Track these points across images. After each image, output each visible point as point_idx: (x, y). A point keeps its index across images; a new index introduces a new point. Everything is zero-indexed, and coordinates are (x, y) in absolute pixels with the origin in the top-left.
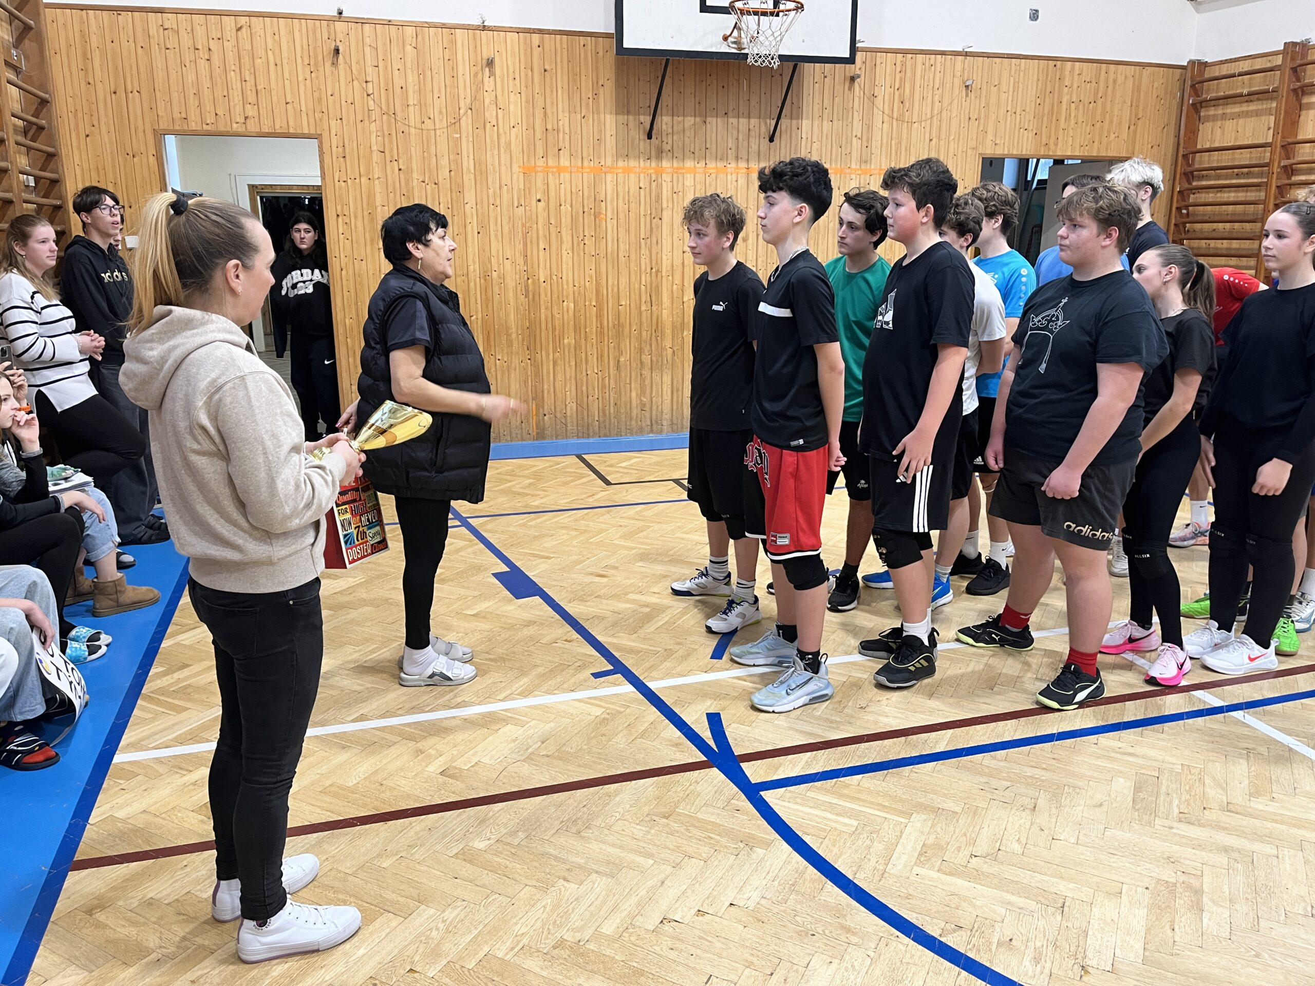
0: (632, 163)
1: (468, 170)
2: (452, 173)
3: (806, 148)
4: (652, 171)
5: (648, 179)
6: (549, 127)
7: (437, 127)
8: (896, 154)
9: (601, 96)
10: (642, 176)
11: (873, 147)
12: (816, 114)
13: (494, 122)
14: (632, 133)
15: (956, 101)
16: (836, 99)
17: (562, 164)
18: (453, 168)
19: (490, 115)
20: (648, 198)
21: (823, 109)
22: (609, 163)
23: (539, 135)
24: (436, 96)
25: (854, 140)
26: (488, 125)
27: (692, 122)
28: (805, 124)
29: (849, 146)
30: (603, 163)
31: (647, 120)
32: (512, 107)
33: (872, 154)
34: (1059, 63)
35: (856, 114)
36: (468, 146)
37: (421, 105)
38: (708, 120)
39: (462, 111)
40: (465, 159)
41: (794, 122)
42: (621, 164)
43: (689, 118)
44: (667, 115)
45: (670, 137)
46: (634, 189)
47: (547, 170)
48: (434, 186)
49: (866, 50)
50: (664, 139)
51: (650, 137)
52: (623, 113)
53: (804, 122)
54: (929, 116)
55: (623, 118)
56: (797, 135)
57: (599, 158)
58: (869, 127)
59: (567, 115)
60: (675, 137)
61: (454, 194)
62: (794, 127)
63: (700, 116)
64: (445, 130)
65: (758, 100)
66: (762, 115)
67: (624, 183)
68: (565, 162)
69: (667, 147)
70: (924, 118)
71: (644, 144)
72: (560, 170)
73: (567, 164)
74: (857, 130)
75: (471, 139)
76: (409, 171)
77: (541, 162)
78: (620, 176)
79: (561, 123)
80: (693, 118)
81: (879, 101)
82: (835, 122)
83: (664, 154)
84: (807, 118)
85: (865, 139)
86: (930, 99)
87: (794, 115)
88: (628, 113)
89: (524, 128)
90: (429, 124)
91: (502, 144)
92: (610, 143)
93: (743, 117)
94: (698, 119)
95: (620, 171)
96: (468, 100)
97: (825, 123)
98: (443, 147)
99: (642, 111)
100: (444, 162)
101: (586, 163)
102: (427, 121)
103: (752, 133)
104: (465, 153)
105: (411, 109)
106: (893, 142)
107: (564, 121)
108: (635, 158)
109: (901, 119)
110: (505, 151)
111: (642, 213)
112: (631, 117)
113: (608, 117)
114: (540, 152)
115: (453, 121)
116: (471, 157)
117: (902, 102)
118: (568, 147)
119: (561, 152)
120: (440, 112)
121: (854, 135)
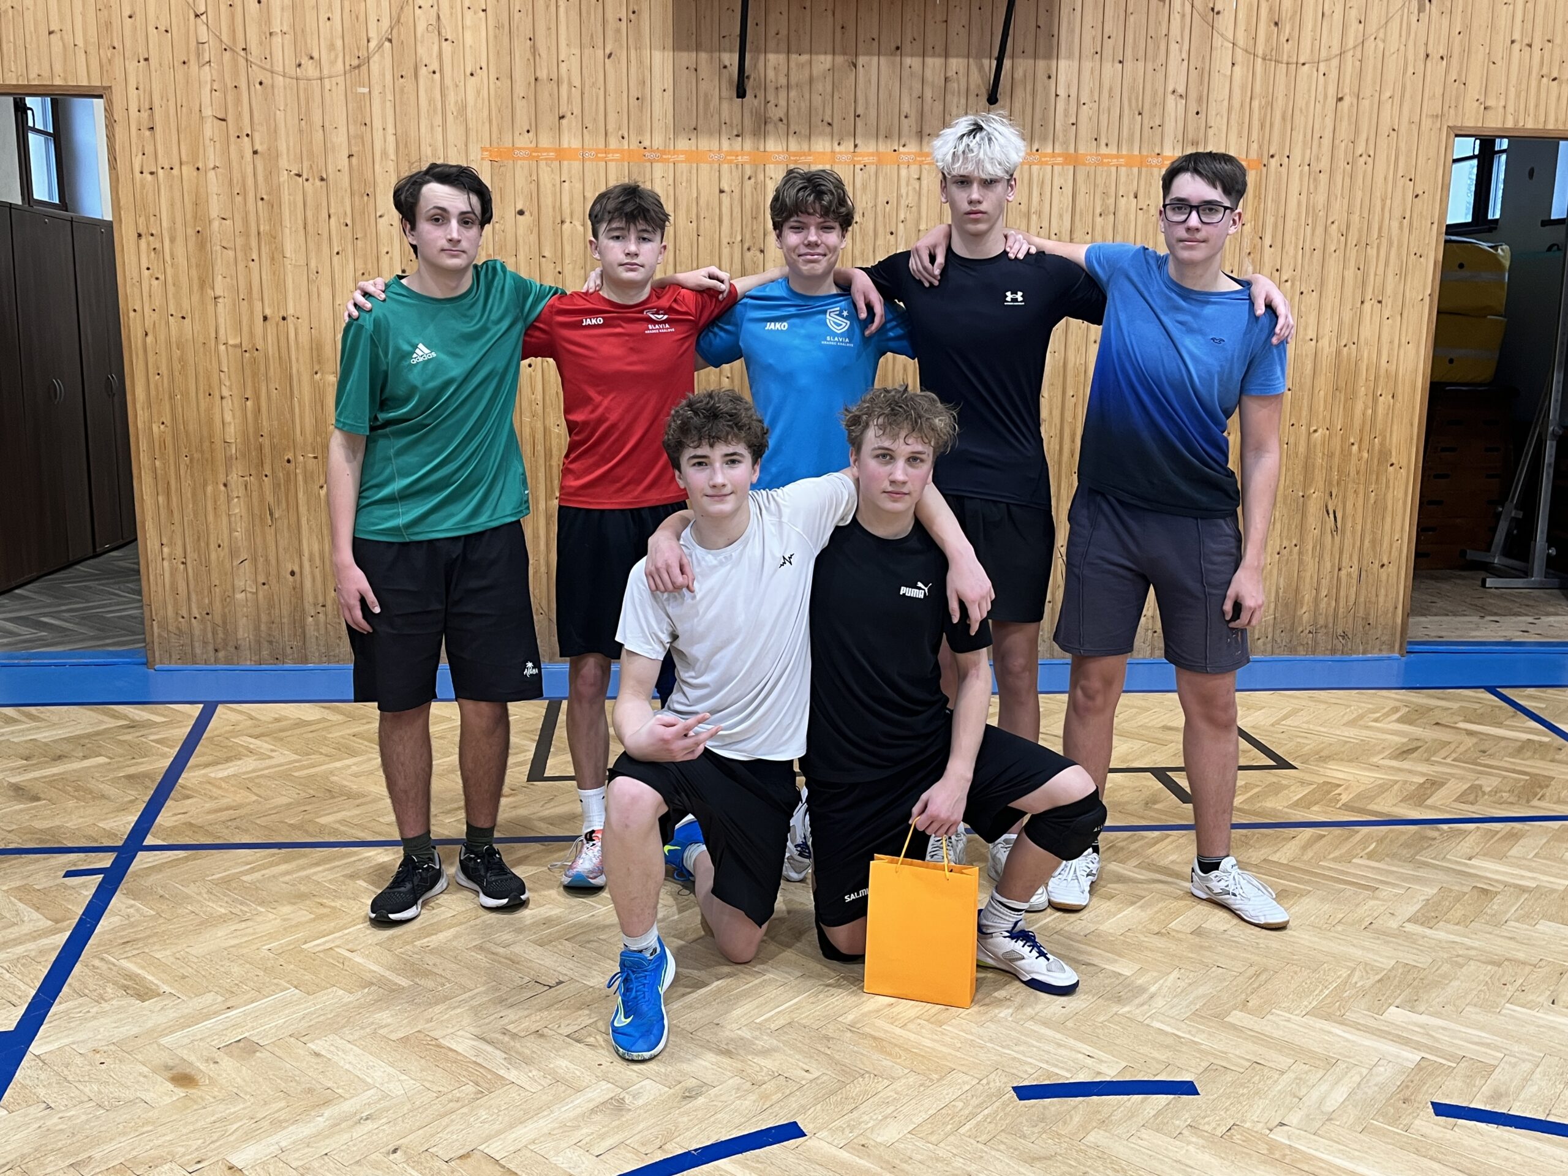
0: (706, 144)
1: (384, 153)
2: (354, 160)
3: (1066, 116)
4: (746, 158)
5: (736, 174)
6: (543, 74)
7: (326, 72)
8: (1262, 126)
9: (646, 15)
10: (725, 167)
11: (1212, 112)
12: (1088, 47)
13: (435, 66)
14: (703, 86)
15: (1397, 19)
16: (1132, 19)
17: (565, 145)
18: (354, 150)
19: (427, 51)
20: (737, 210)
21: (1105, 37)
22: (658, 142)
23: (520, 89)
24: (323, 17)
25: (1171, 100)
26: (423, 71)
27: (828, 65)
28: (1065, 68)
29: (1158, 111)
30: (647, 143)
31: (731, 59)
32: (468, 35)
33: (1208, 127)
35: (1174, 47)
36: (383, 109)
37: (298, 33)
38: (862, 60)
39: (373, 44)
40: (378, 135)
41: (1041, 64)
42: (683, 144)
43: (822, 58)
44: (777, 52)
45: (783, 94)
46: (708, 192)
47: (535, 155)
48: (318, 183)
50: (771, 97)
51: (741, 93)
52: (688, 49)
53: (1063, 63)
54: (1336, 50)
55: (687, 58)
56: (1046, 89)
57: (640, 131)
58: (1204, 75)
59: (577, 52)
60: (793, 94)
61: (357, 198)
62: (1041, 75)
63: (844, 53)
64: (341, 80)
65: (964, 21)
66: (973, 51)
67: (689, 181)
68: (571, 140)
69: (775, 113)
70: (1324, 54)
71: (730, 108)
72: (561, 155)
73: (576, 144)
74: (1177, 79)
75: (390, 97)
76: (273, 156)
77: (524, 141)
78: (683, 167)
79: (563, 67)
80: (829, 58)
81: (1225, 23)
82: (1128, 64)
83: (770, 127)
84: (1070, 56)
85: (1193, 95)
86: (1338, 16)
87: (1041, 50)
88: (698, 48)
89: (493, 78)
90: (310, 69)
91: (451, 107)
92: (661, 105)
93: (934, 55)
94: (840, 59)
95: (682, 157)
96: (386, 23)
97: (1108, 67)
98: (339, 114)
99: (726, 43)
100: (340, 139)
101: (613, 143)
102: (305, 61)
103: (953, 86)
104: (377, 124)
105: (277, 40)
106: (1256, 104)
107: (570, 67)
108: (711, 134)
109: (1272, 58)
110: (456, 118)
111: (725, 241)
112: (703, 56)
113: (657, 55)
114: (523, 120)
115: (355, 62)
116: (390, 130)
117: (1276, 24)
118: (577, 111)
119: (564, 122)
120: (332, 47)
121: (1170, 89)
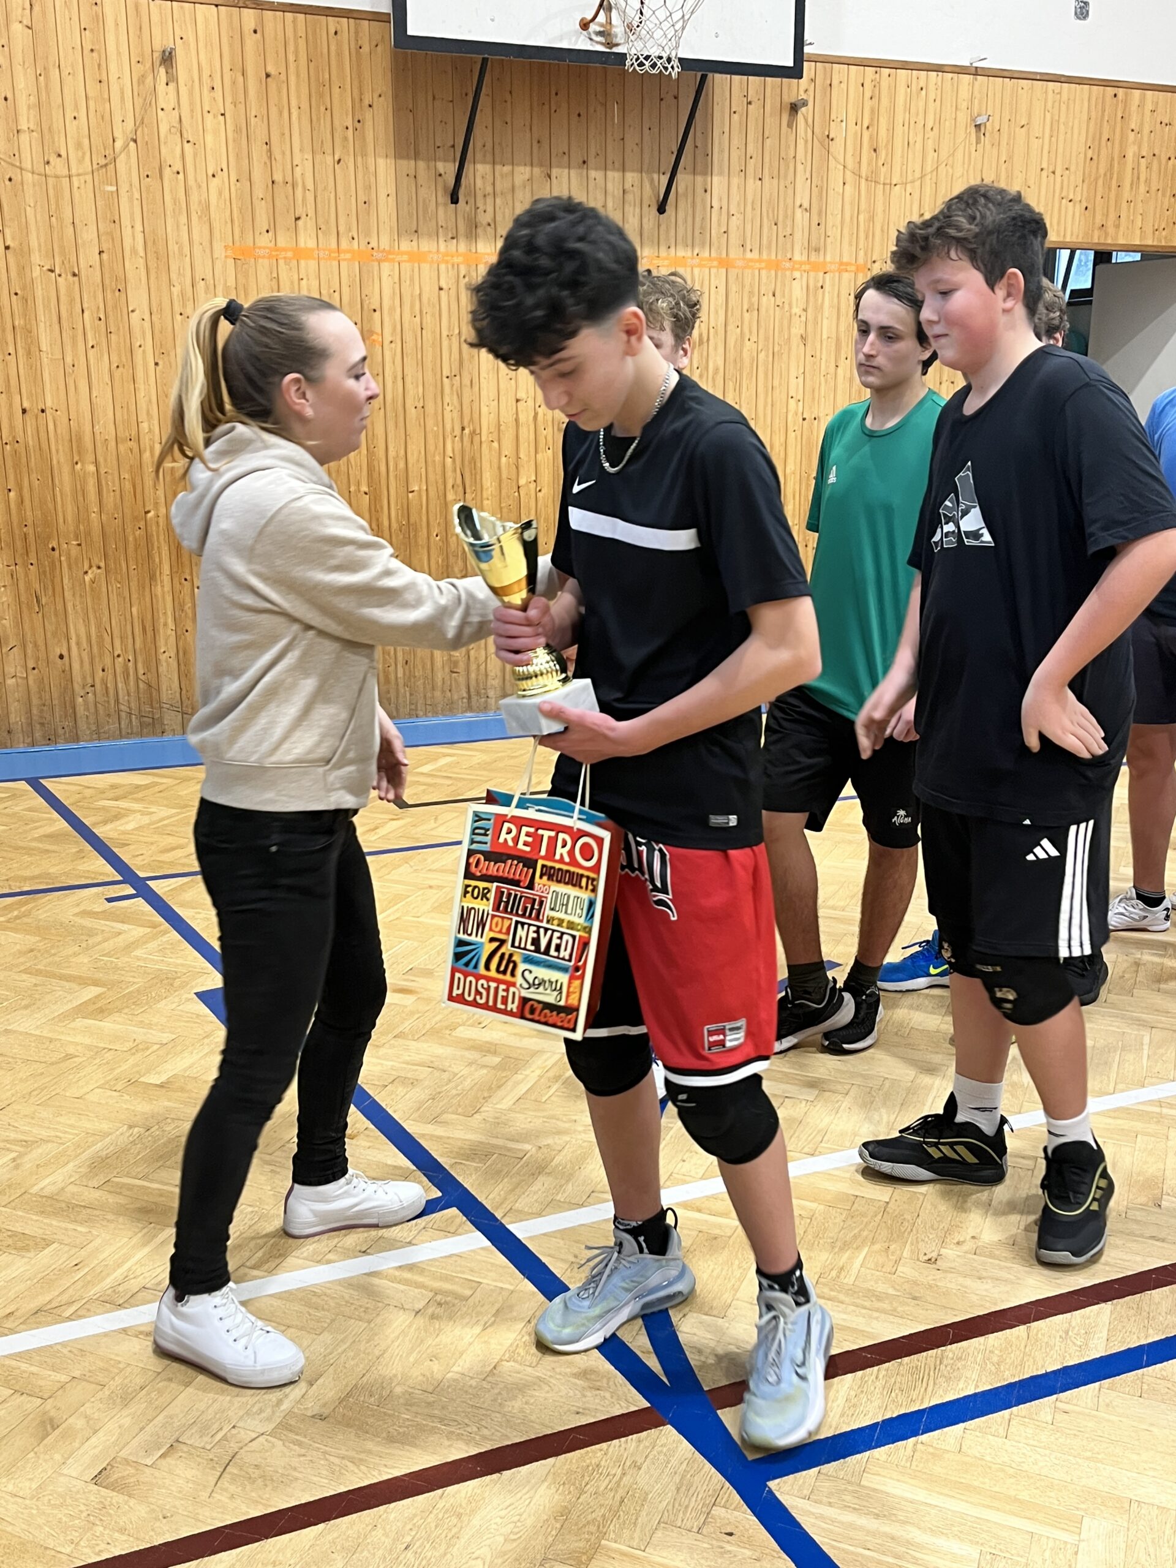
0: (426, 245)
1: (134, 251)
2: (105, 256)
3: (719, 225)
4: (460, 259)
5: (452, 273)
6: (278, 177)
7: (74, 171)
8: (867, 237)
9: (369, 124)
10: (443, 267)
11: (830, 224)
12: (736, 166)
13: (178, 166)
14: (423, 192)
15: (961, 148)
16: (768, 142)
17: (302, 244)
18: (104, 247)
19: (171, 150)
20: (454, 306)
21: (747, 158)
22: (385, 243)
23: (259, 192)
24: (69, 116)
25: (798, 212)
26: (167, 172)
27: (527, 176)
28: (718, 182)
29: (789, 223)
30: (374, 244)
31: (449, 169)
32: (209, 138)
33: (827, 236)
34: (1121, 92)
35: (800, 167)
36: (132, 207)
37: (43, 131)
38: (555, 172)
39: (119, 144)
40: (127, 232)
41: (699, 179)
42: (405, 245)
43: (521, 169)
44: (484, 162)
45: (490, 200)
46: (429, 290)
47: (274, 255)
48: (70, 277)
49: (817, 59)
50: (480, 204)
51: (455, 200)
52: (407, 157)
53: (715, 179)
54: (918, 174)
55: (407, 165)
56: (703, 201)
57: (368, 234)
58: (821, 191)
59: (310, 157)
60: (498, 201)
61: (109, 296)
62: (699, 190)
63: (541, 165)
64: (89, 178)
65: (637, 140)
66: (645, 167)
67: (412, 279)
68: (307, 240)
69: (484, 218)
70: (910, 178)
71: (445, 212)
72: (299, 254)
73: (312, 244)
74: (803, 198)
75: (137, 195)
76: (24, 252)
77: (264, 241)
78: (406, 266)
79: (298, 170)
80: (528, 169)
81: (837, 147)
82: (766, 179)
83: (479, 231)
84: (721, 174)
85: (814, 210)
86: (919, 145)
87: (699, 168)
88: (416, 156)
89: (233, 179)
90: (58, 166)
91: (194, 207)
92: (386, 208)
93: (614, 169)
94: (537, 170)
95: (405, 257)
96: (130, 124)
97: (750, 182)
98: (86, 209)
99: (440, 153)
100: (89, 235)
101: (344, 244)
102: (53, 159)
103: (629, 197)
104: (126, 222)
105: (24, 138)
106: (861, 217)
107: (304, 170)
108: (430, 236)
109: (873, 179)
110: (200, 217)
111: (445, 333)
112: (421, 164)
113: (381, 162)
114: (262, 222)
115: (103, 162)
116: (139, 227)
117: (875, 150)
118: (311, 213)
119: (300, 223)
120: (79, 145)
121: (798, 204)
